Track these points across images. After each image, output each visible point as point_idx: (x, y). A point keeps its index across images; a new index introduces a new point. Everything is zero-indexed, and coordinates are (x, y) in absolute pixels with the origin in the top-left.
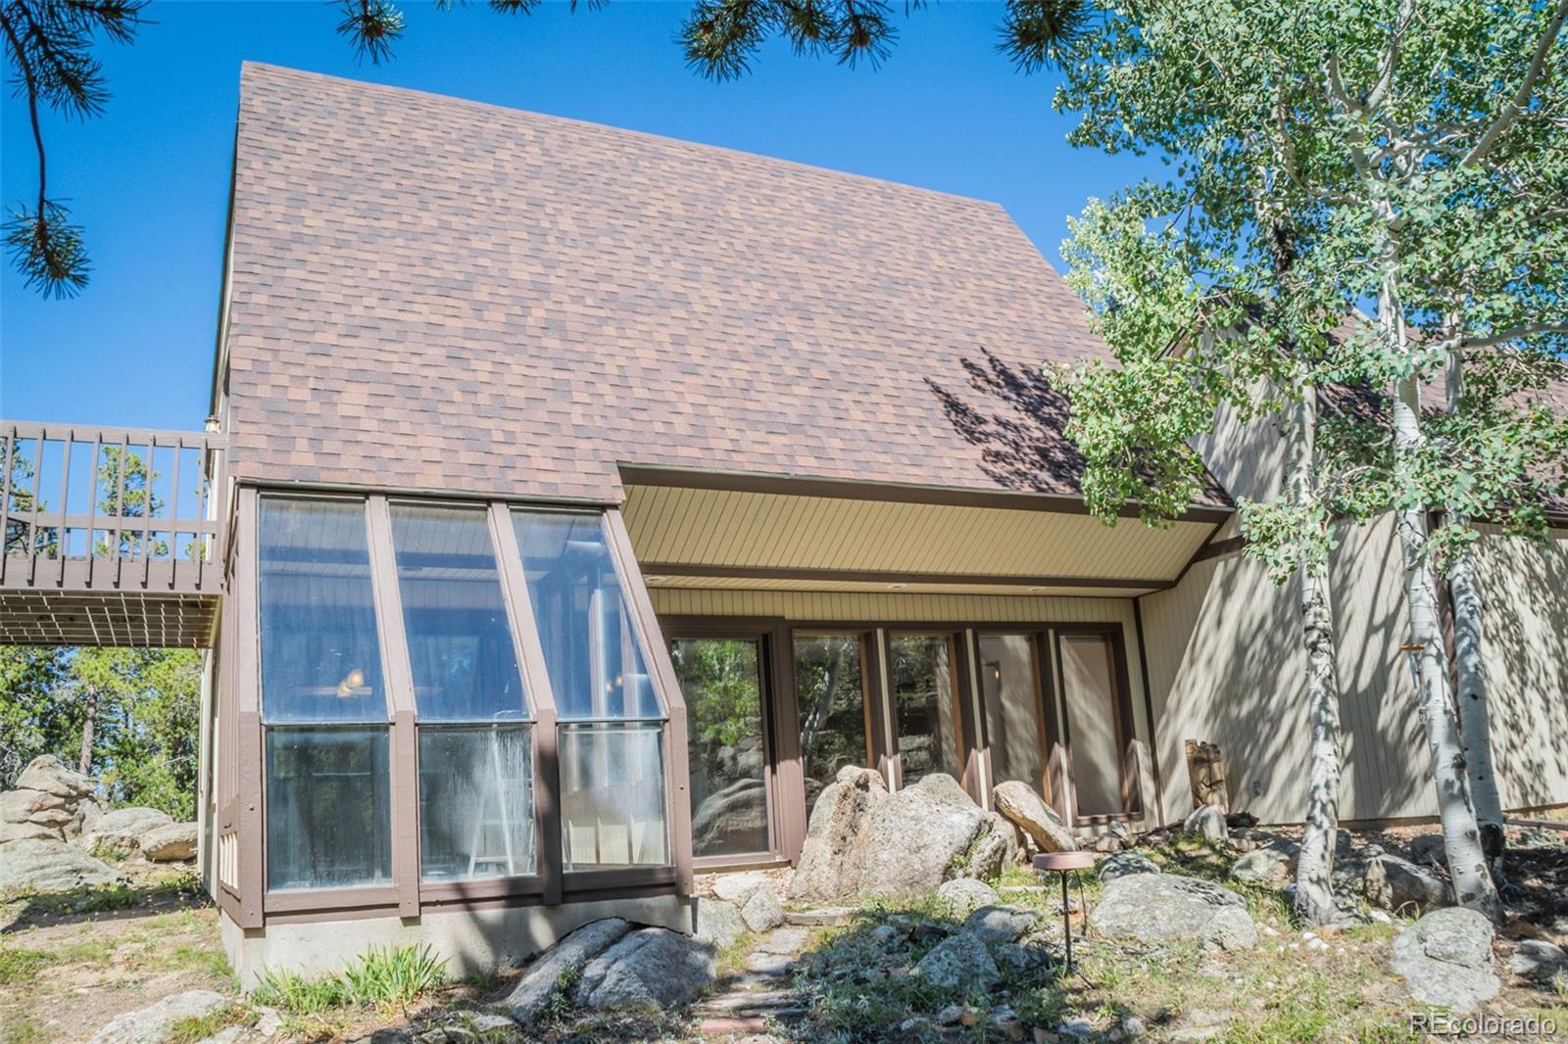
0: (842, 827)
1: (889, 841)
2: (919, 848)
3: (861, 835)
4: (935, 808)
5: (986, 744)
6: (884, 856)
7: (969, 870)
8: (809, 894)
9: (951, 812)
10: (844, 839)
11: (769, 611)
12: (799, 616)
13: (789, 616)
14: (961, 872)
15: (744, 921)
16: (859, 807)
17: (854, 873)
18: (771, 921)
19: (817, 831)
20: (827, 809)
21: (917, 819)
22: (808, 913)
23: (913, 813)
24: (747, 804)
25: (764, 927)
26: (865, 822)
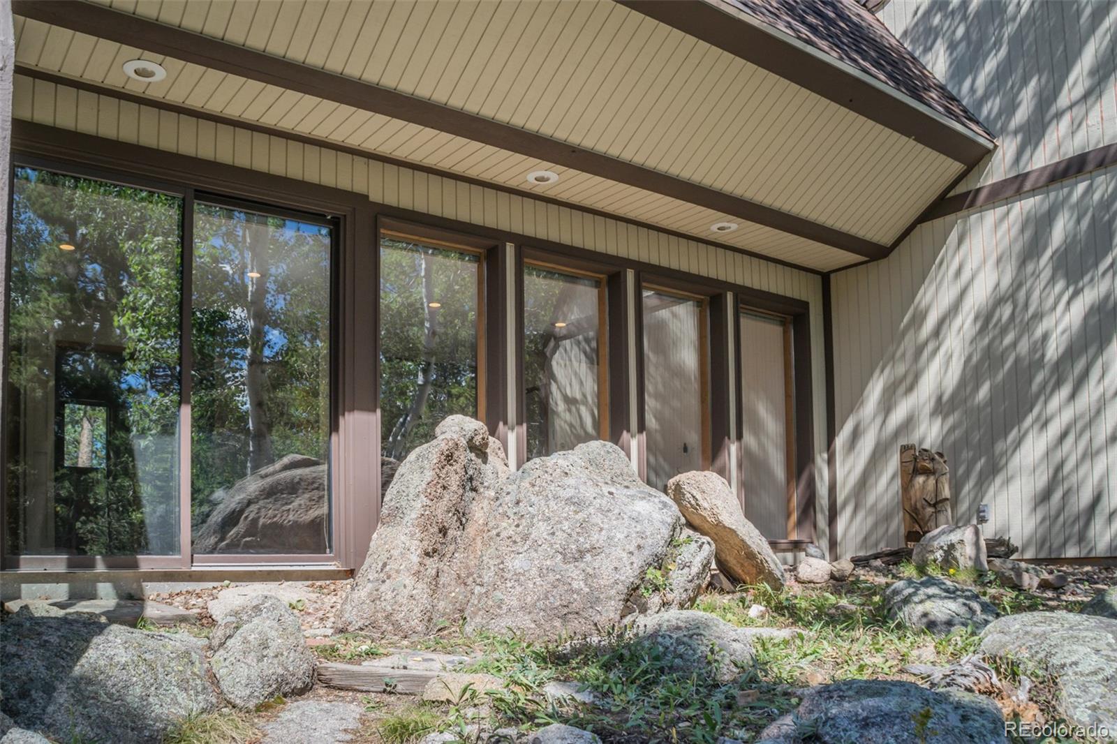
0: (441, 510)
1: (525, 538)
2: (582, 553)
3: (471, 529)
4: (606, 489)
5: (642, 427)
6: (516, 563)
7: (670, 597)
8: (373, 625)
9: (632, 497)
10: (443, 531)
11: (344, 183)
12: (391, 199)
13: (375, 197)
14: (655, 600)
15: (214, 679)
16: (470, 483)
17: (457, 592)
18: (281, 681)
19: (397, 514)
20: (416, 476)
21: (577, 503)
22: (368, 666)
23: (569, 493)
24: (293, 488)
25: (261, 693)
26: (479, 511)
